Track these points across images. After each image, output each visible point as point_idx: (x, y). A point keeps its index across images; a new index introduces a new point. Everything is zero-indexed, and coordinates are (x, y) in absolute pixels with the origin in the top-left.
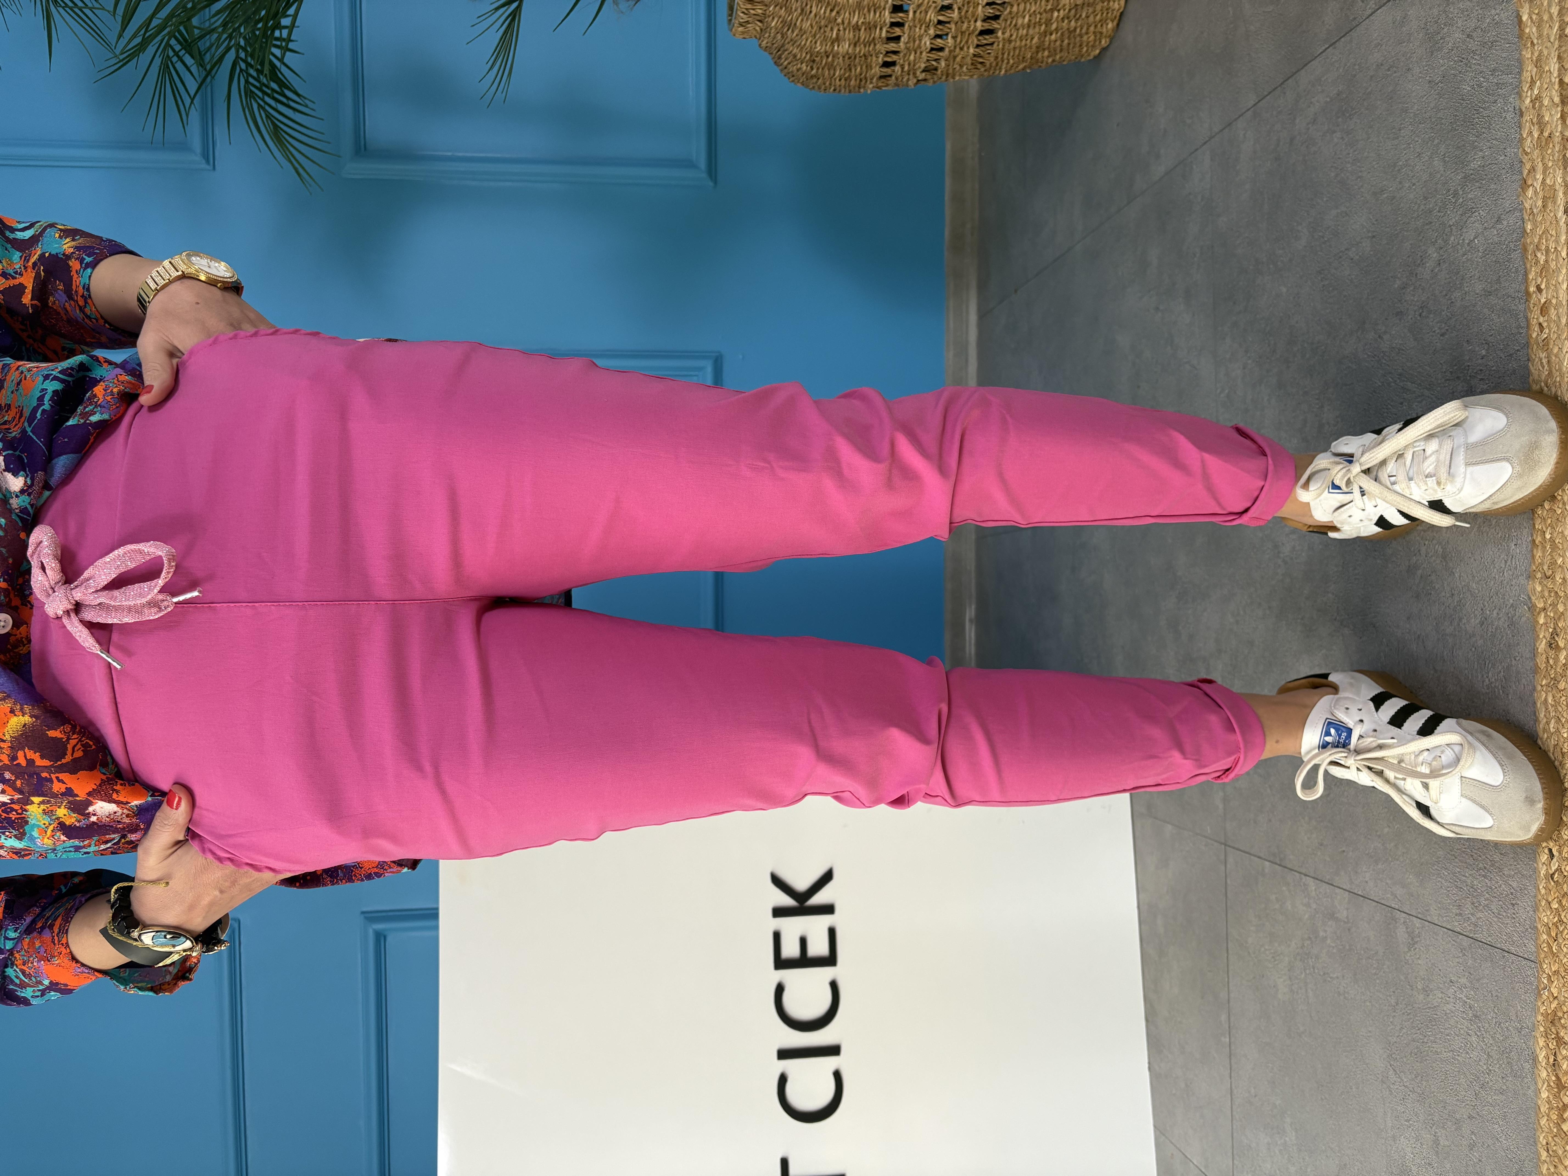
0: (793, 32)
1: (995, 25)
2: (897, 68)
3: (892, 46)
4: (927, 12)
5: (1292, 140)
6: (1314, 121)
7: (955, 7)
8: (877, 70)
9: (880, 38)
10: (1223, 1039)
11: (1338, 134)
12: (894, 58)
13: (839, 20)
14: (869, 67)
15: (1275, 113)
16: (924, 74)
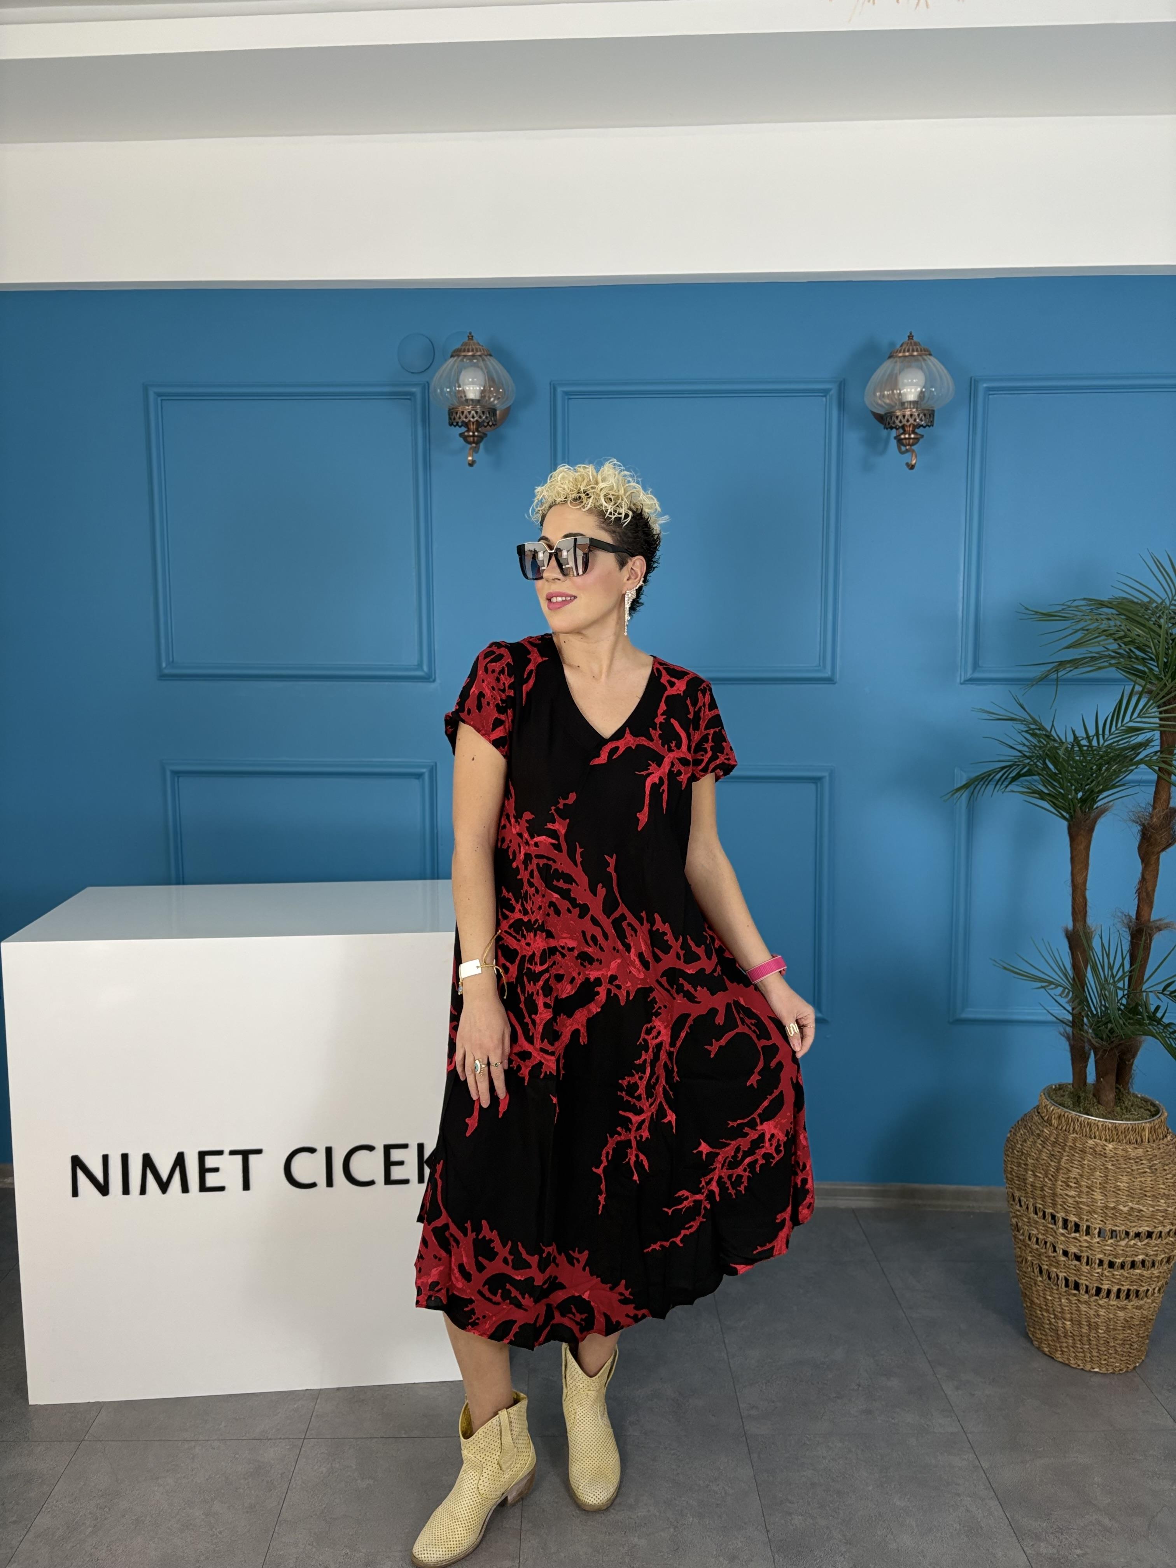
0: (1041, 1144)
1: (1045, 1277)
2: (1018, 1207)
3: (1031, 1209)
4: (1052, 1236)
5: (959, 1495)
6: (967, 1511)
7: (1055, 1254)
8: (1017, 1194)
9: (1036, 1203)
10: (403, 1432)
11: (958, 1527)
12: (1024, 1207)
13: (1046, 1180)
14: (1019, 1189)
15: (975, 1482)
16: (1015, 1223)
